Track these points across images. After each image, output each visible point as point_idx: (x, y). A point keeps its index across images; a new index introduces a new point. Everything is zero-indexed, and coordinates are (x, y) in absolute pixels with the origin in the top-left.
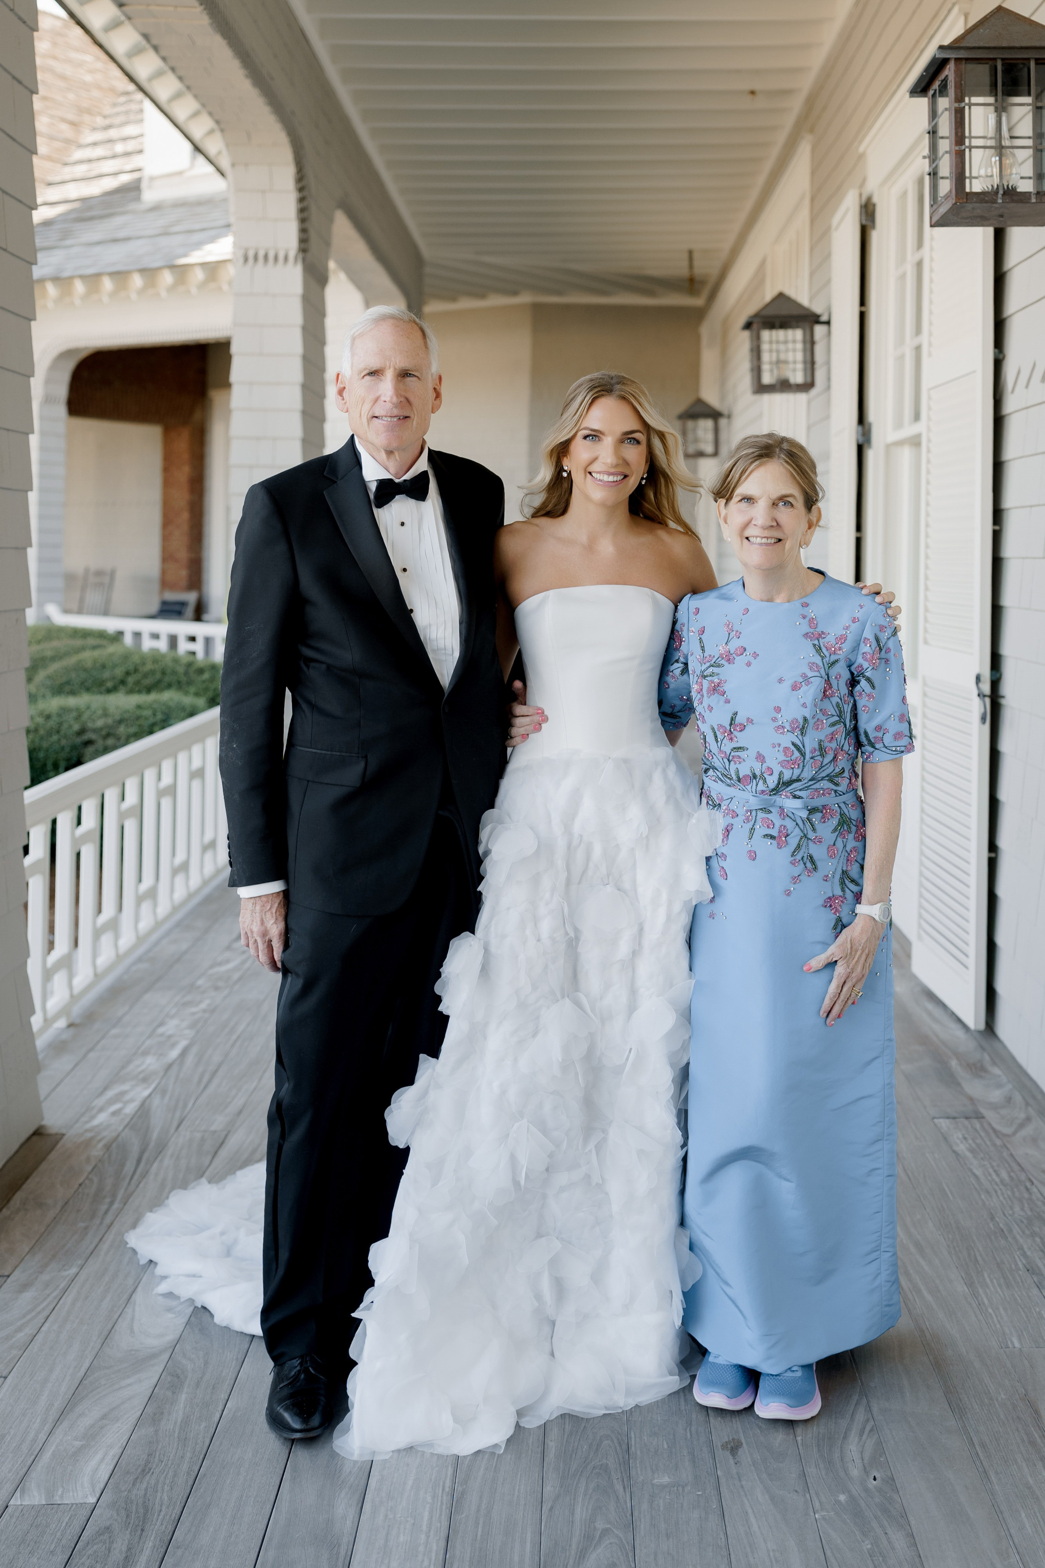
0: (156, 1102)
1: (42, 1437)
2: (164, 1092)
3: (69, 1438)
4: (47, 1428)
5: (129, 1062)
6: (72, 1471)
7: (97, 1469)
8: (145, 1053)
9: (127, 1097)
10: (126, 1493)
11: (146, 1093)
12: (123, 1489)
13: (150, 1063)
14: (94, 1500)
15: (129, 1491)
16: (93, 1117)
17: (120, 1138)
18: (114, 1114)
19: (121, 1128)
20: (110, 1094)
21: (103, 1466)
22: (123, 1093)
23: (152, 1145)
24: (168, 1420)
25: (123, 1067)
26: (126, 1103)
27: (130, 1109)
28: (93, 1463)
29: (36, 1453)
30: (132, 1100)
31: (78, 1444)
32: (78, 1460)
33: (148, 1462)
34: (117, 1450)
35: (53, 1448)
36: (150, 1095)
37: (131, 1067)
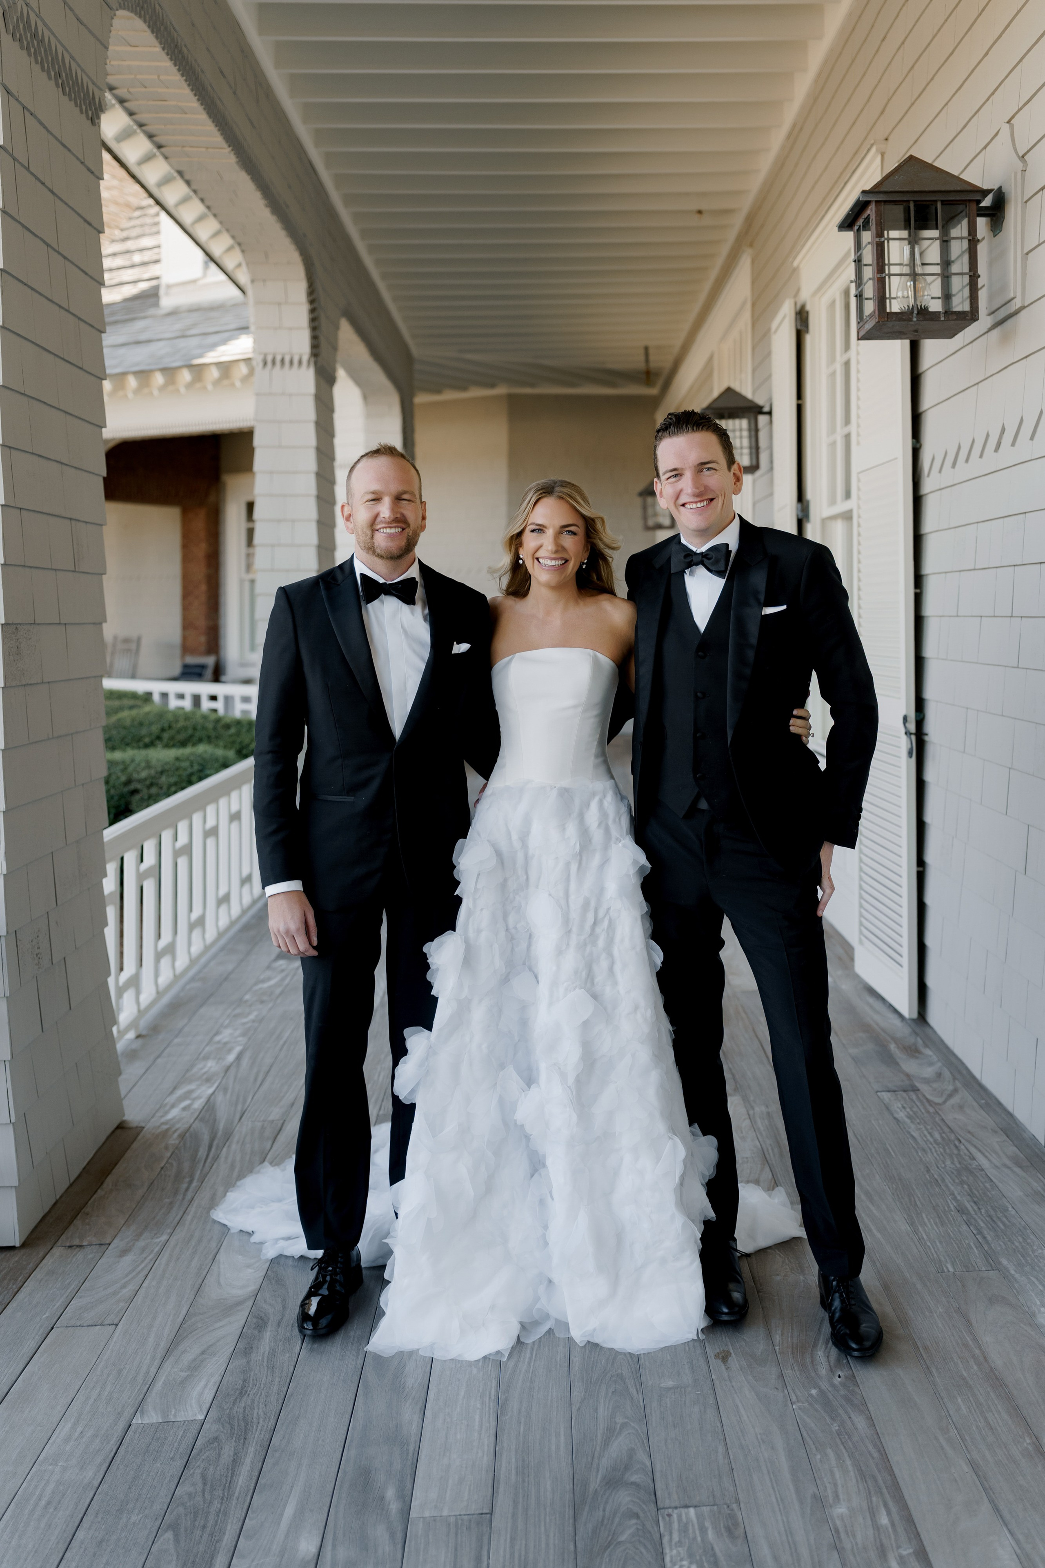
0: (220, 1098)
1: (153, 1370)
2: (225, 1090)
3: (176, 1370)
4: (157, 1363)
5: (193, 1066)
6: (181, 1395)
7: (202, 1393)
8: (206, 1058)
9: (195, 1095)
10: (228, 1410)
11: (211, 1091)
12: (225, 1408)
13: (211, 1065)
14: (202, 1417)
15: (231, 1409)
16: (167, 1112)
17: (192, 1129)
18: (184, 1109)
19: (192, 1120)
20: (179, 1092)
21: (207, 1391)
22: (191, 1092)
23: (220, 1133)
24: (257, 1353)
25: (188, 1071)
26: (194, 1099)
27: (198, 1104)
28: (198, 1389)
29: (149, 1383)
30: (199, 1097)
31: (184, 1374)
32: (185, 1387)
33: (243, 1387)
34: (217, 1378)
35: (164, 1378)
36: (214, 1093)
37: (195, 1070)
